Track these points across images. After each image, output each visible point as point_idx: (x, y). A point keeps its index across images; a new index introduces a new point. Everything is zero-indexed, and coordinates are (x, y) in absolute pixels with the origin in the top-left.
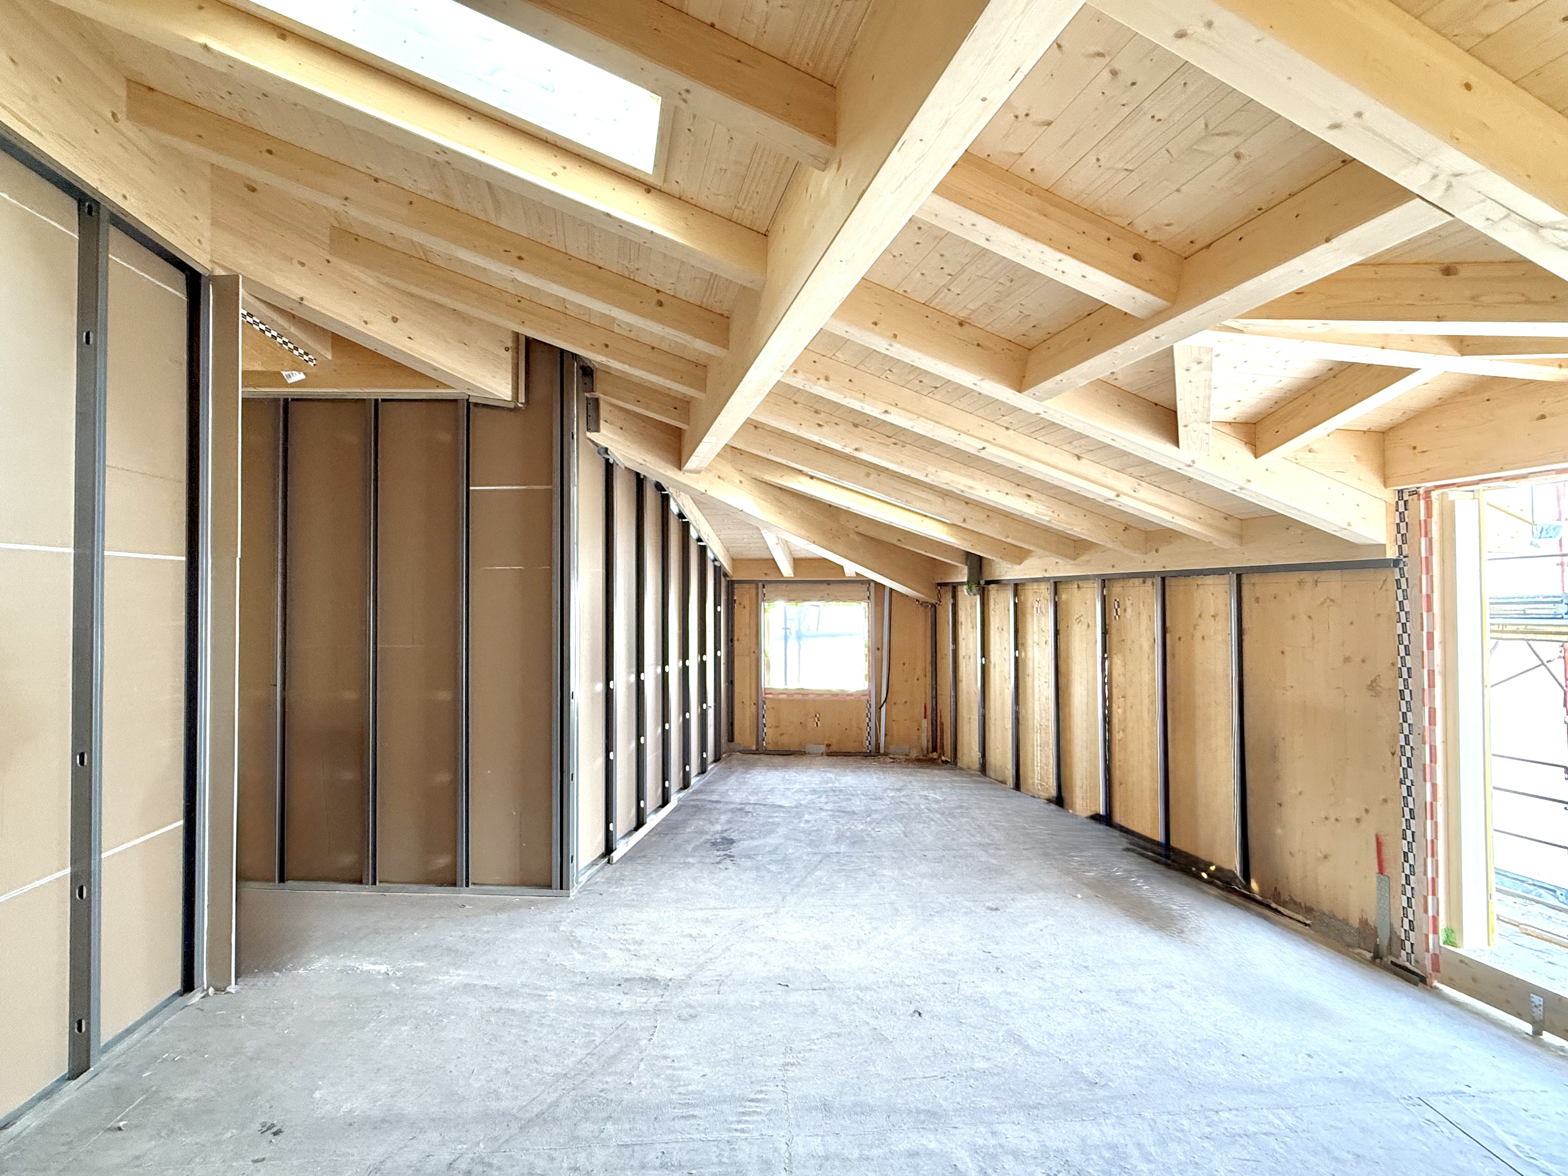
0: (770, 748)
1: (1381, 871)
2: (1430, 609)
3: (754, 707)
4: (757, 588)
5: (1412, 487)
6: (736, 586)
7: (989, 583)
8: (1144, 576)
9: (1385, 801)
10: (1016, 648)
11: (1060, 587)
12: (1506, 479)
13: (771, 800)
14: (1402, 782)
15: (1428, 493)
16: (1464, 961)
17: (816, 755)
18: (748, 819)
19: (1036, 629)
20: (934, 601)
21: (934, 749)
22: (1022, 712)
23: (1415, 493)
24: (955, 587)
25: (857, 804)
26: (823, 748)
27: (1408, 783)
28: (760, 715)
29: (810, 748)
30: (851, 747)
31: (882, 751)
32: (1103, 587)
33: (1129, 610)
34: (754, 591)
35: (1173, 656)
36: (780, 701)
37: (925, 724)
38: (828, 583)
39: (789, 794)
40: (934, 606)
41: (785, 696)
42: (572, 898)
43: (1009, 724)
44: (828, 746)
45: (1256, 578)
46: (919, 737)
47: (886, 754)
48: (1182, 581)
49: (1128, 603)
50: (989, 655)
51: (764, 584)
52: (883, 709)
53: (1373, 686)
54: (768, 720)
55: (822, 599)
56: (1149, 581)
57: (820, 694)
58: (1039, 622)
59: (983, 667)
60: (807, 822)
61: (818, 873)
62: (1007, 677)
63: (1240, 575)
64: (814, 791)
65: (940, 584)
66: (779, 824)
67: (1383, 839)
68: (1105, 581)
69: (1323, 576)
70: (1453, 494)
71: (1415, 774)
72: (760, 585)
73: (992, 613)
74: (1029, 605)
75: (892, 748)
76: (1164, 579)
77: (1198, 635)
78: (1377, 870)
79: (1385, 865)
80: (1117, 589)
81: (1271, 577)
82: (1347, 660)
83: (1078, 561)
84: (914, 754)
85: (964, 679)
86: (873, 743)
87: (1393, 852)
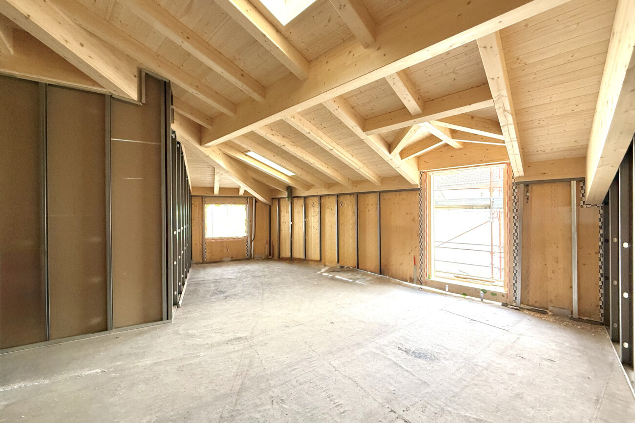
0: (208, 261)
1: (415, 264)
2: (426, 200)
3: (201, 246)
4: (202, 199)
5: (423, 171)
6: (192, 198)
7: (294, 197)
8: (351, 194)
9: (416, 247)
10: (305, 218)
11: (322, 198)
12: (443, 170)
13: (225, 277)
14: (420, 242)
15: (426, 172)
16: (432, 281)
17: (228, 262)
18: (222, 284)
19: (312, 211)
20: (270, 204)
21: (270, 255)
22: (307, 238)
23: (424, 172)
24: (279, 199)
25: (258, 274)
26: (230, 259)
28: (204, 248)
29: (224, 259)
30: (240, 257)
31: (252, 257)
32: (337, 197)
33: (346, 204)
34: (200, 201)
35: (360, 216)
36: (212, 242)
37: (267, 247)
38: (232, 197)
39: (229, 274)
40: (270, 206)
41: (214, 241)
42: (173, 322)
43: (302, 242)
44: (232, 257)
45: (384, 194)
46: (265, 251)
47: (254, 258)
48: (362, 195)
49: (345, 202)
50: (294, 221)
51: (205, 197)
52: (253, 243)
53: (413, 220)
54: (207, 250)
55: (229, 203)
56: (352, 195)
57: (228, 239)
58: (314, 209)
59: (292, 226)
60: (246, 281)
61: (266, 295)
62: (301, 227)
63: (380, 192)
64: (239, 272)
65: (273, 199)
66: (236, 284)
67: (415, 257)
68: (338, 196)
69: (401, 193)
70: (430, 173)
71: (423, 240)
72: (204, 198)
73: (295, 207)
74: (309, 204)
75: (256, 256)
76: (358, 195)
77: (367, 210)
78: (414, 264)
79: (416, 263)
80: (341, 198)
81: (388, 194)
82: (407, 214)
83: (329, 190)
84: (263, 257)
85: (283, 230)
86: (249, 255)
87: (418, 259)
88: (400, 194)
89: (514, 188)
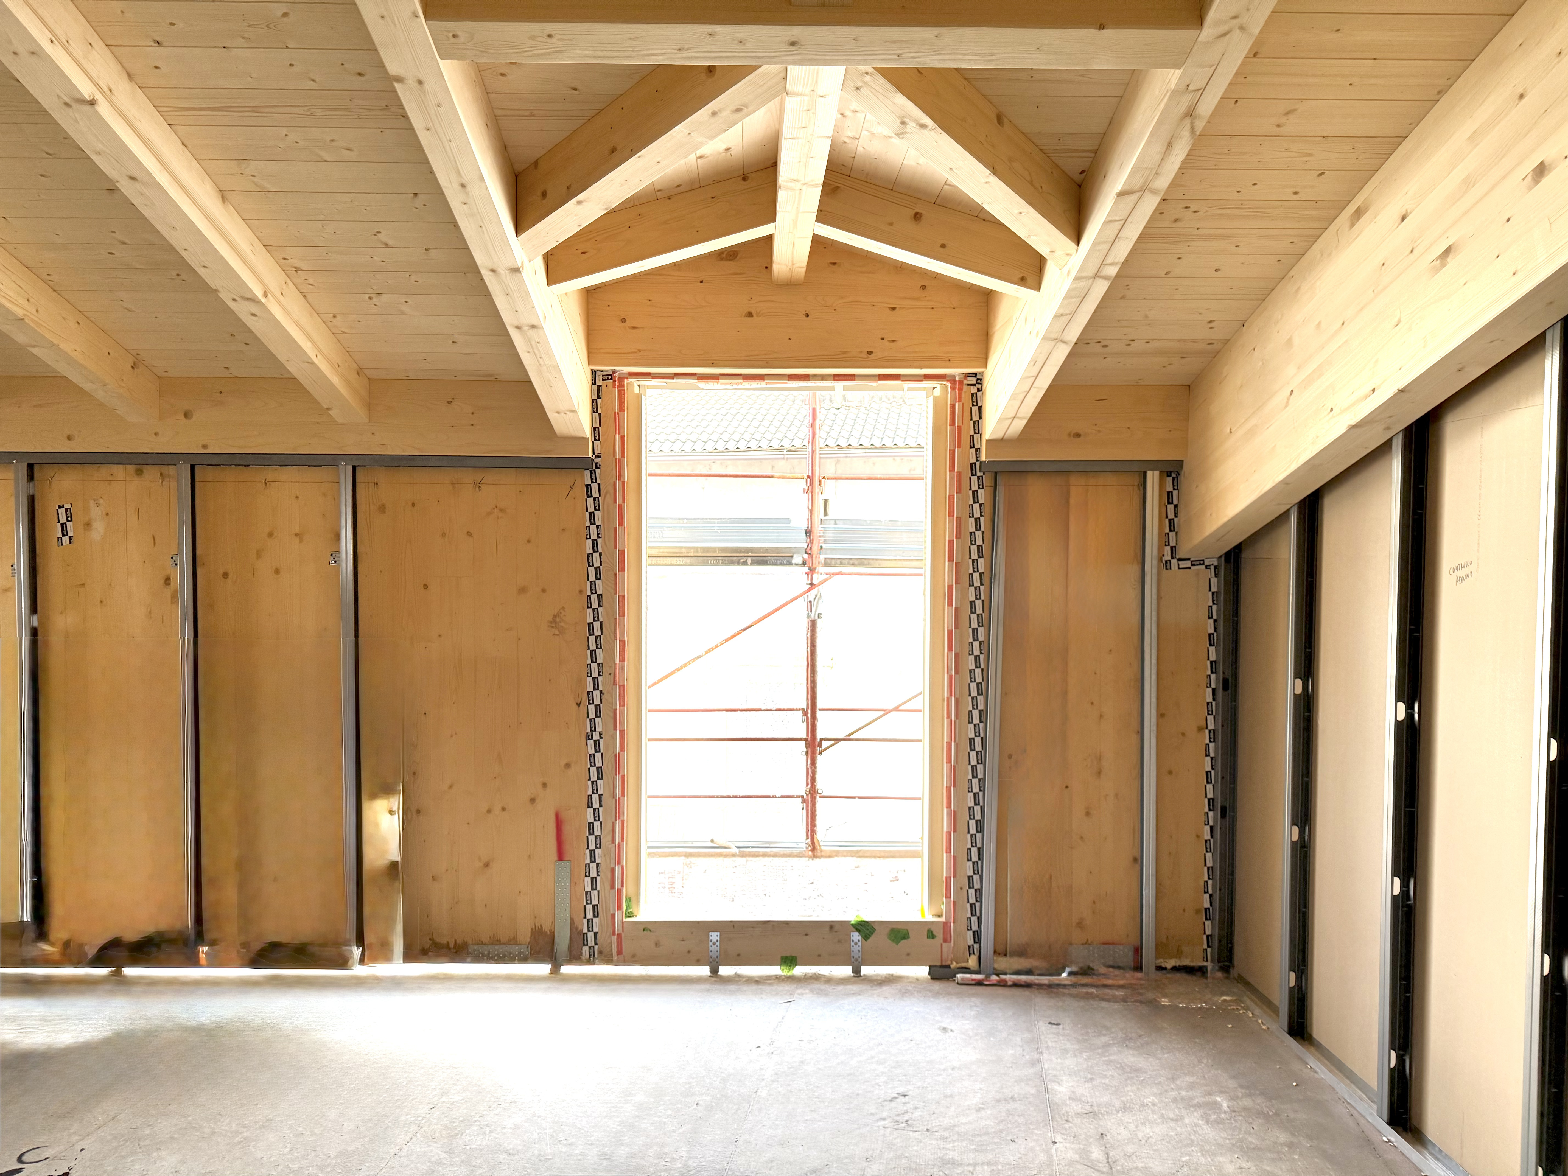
1: (561, 857)
5: (608, 369)
8: (140, 462)
9: (568, 766)
14: (588, 737)
15: (621, 379)
16: (647, 927)
23: (610, 377)
27: (596, 736)
32: (30, 477)
33: (98, 526)
49: (96, 512)
53: (555, 622)
63: (357, 464)
67: (564, 816)
68: (34, 466)
69: (491, 476)
70: (637, 386)
71: (604, 724)
76: (198, 468)
77: (265, 567)
78: (555, 857)
79: (567, 847)
87: (574, 829)
88: (478, 485)
89: (975, 487)
